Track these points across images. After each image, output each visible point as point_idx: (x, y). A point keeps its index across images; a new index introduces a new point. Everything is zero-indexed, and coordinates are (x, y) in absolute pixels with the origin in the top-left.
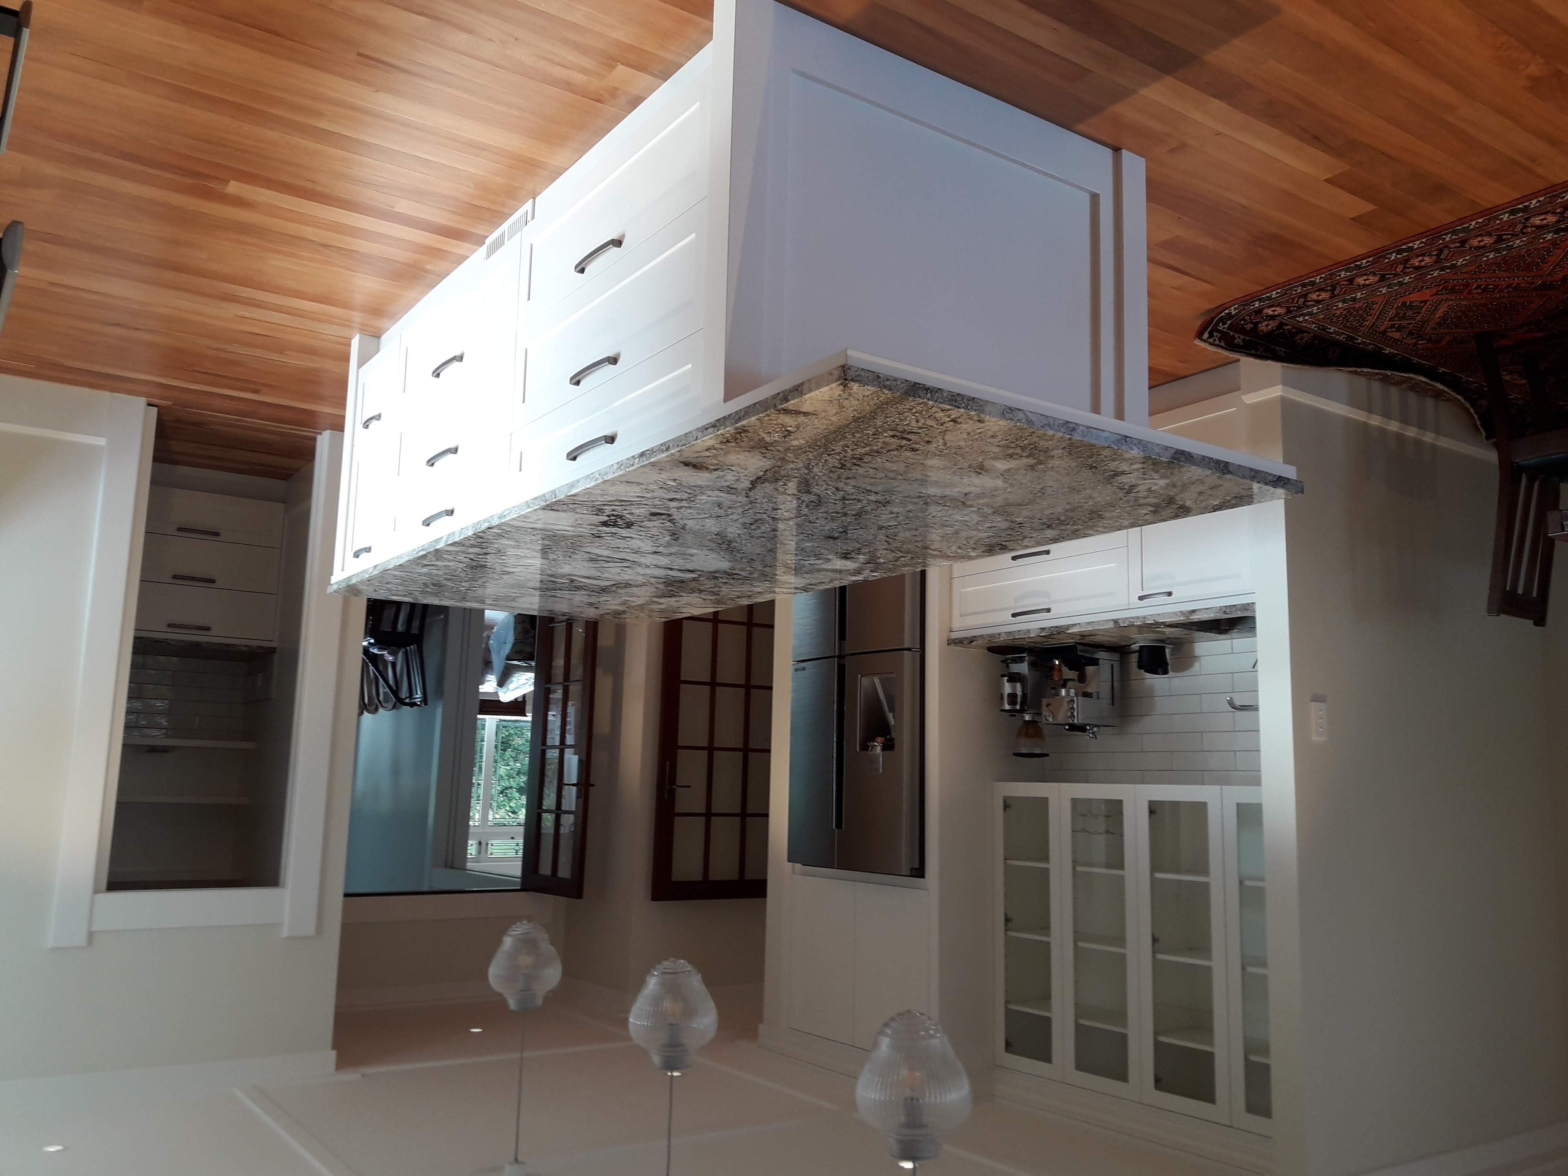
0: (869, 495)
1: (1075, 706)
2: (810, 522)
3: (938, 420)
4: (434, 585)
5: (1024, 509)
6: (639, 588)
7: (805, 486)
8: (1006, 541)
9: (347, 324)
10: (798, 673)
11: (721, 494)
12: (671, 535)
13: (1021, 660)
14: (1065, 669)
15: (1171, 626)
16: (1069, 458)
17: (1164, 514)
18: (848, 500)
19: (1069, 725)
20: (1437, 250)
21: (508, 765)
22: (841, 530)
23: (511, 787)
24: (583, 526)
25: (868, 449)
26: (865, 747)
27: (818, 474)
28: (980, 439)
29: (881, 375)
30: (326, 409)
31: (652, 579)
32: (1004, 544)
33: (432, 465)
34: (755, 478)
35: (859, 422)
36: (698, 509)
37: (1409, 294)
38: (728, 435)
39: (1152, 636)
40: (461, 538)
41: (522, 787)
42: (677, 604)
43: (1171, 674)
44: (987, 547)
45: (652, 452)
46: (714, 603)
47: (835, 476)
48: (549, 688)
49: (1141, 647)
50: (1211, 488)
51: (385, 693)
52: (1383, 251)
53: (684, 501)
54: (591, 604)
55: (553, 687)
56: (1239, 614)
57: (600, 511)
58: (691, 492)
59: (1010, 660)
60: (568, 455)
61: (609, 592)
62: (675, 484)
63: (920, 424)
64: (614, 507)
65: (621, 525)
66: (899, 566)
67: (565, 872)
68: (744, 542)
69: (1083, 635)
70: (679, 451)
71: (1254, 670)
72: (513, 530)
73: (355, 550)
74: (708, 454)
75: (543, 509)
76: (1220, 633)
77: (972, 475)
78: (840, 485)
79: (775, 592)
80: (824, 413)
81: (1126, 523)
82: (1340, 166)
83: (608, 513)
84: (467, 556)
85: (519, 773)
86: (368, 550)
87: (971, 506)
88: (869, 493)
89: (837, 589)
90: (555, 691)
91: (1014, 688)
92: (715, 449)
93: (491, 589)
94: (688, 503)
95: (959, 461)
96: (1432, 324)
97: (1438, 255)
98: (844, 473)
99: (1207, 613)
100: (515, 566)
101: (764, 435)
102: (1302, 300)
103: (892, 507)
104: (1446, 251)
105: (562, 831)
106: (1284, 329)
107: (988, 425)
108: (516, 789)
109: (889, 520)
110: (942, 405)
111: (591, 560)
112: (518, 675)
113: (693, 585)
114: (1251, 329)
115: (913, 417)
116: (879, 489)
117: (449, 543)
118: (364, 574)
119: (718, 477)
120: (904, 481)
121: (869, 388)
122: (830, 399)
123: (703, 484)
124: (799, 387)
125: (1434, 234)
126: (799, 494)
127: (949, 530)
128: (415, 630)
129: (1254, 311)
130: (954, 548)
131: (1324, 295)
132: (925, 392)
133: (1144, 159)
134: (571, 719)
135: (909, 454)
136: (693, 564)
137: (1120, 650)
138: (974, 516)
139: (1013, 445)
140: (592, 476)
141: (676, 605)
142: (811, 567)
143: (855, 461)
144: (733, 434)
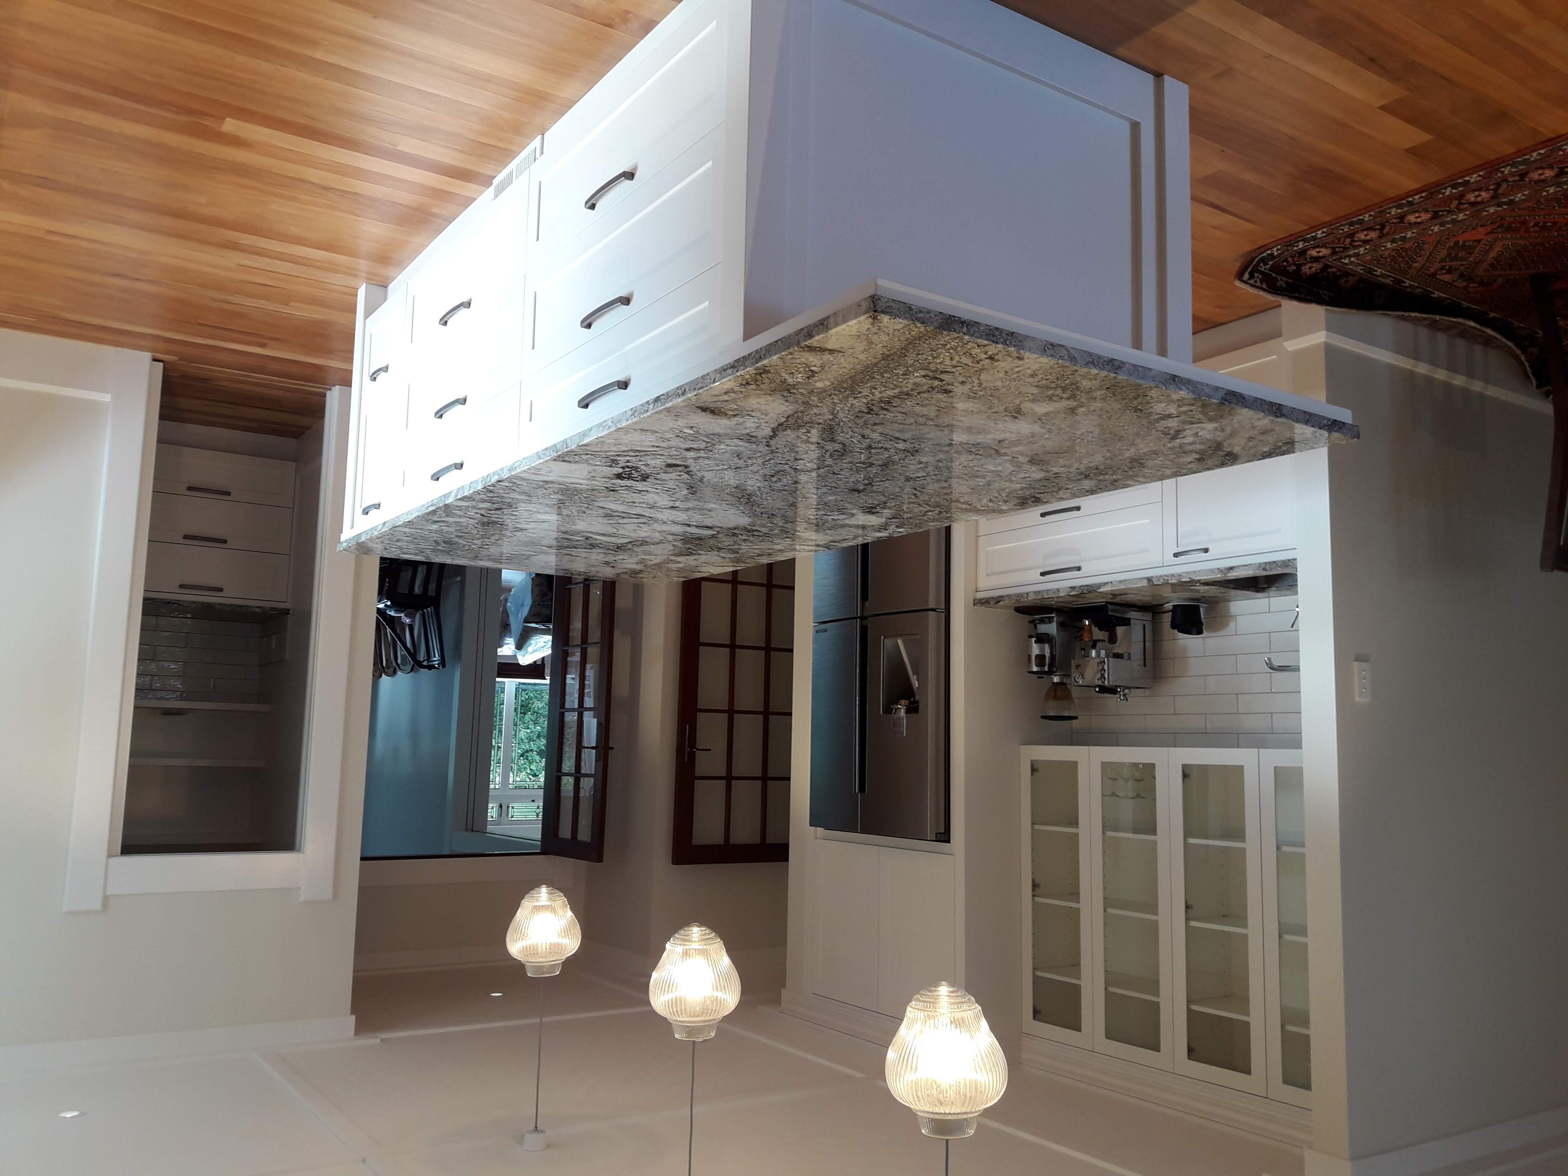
0: (897, 443)
1: (1106, 668)
2: (834, 473)
3: (974, 357)
4: (445, 542)
5: (1061, 458)
6: (656, 546)
7: (829, 432)
8: (1040, 493)
9: (353, 273)
10: (821, 634)
11: (741, 443)
12: (688, 489)
13: (1050, 620)
14: (1095, 630)
15: (1207, 583)
16: (1113, 399)
17: (1210, 462)
18: (874, 449)
19: (1100, 686)
20: (1495, 184)
21: (528, 728)
22: (866, 482)
23: (532, 750)
24: (597, 479)
25: (897, 391)
26: (888, 710)
27: (844, 420)
28: (1018, 379)
29: (913, 307)
30: (333, 364)
31: (669, 536)
32: (1037, 496)
33: (441, 416)
34: (776, 424)
35: (888, 360)
36: (716, 459)
37: (1463, 232)
38: (748, 376)
39: (1188, 595)
40: (471, 492)
41: (543, 750)
42: (696, 562)
43: (1205, 634)
44: (1019, 500)
45: (668, 396)
46: (733, 562)
47: (861, 422)
48: (567, 650)
49: (1174, 606)
50: (1262, 433)
51: (403, 657)
52: (1438, 186)
53: (702, 451)
54: (607, 563)
55: (570, 650)
56: (1279, 571)
57: (614, 462)
58: (709, 441)
59: (1038, 620)
60: (580, 402)
61: (625, 550)
62: (692, 432)
63: (954, 363)
64: (628, 458)
65: (636, 477)
66: (926, 521)
67: (585, 835)
68: (764, 496)
69: (1114, 595)
70: (696, 395)
71: (1292, 629)
72: (525, 484)
73: (363, 507)
74: (726, 398)
75: (555, 460)
76: (1258, 591)
77: (1007, 419)
78: (866, 432)
79: (795, 550)
80: (851, 351)
81: (1168, 472)
82: (1397, 92)
83: (622, 465)
84: (478, 511)
85: (539, 736)
86: (377, 506)
87: (1005, 454)
88: (896, 441)
89: (859, 547)
90: (573, 654)
91: (1042, 649)
92: (734, 392)
93: (507, 547)
94: (706, 453)
95: (993, 403)
96: (1485, 266)
97: (1495, 190)
98: (872, 419)
99: (1244, 570)
100: (527, 523)
101: (787, 377)
102: (1348, 240)
103: (920, 456)
104: (1504, 185)
105: (582, 794)
106: (1328, 272)
107: (1028, 363)
108: (536, 752)
109: (917, 471)
110: (979, 340)
111: (607, 516)
112: (536, 638)
113: (712, 542)
114: (1294, 271)
115: (947, 354)
116: (908, 436)
117: (458, 498)
118: (373, 531)
119: (737, 424)
120: (935, 427)
121: (901, 321)
122: (858, 334)
123: (721, 431)
124: (825, 321)
125: (1491, 166)
126: (823, 442)
127: (981, 482)
128: (432, 592)
129: (1298, 253)
130: (985, 501)
131: (1373, 235)
132: (960, 325)
133: (1187, 86)
134: (590, 681)
135: (941, 396)
136: (711, 520)
137: (1152, 609)
138: (1008, 465)
139: (1053, 385)
140: (604, 425)
141: (693, 563)
142: (834, 523)
143: (883, 405)
144: (753, 375)
